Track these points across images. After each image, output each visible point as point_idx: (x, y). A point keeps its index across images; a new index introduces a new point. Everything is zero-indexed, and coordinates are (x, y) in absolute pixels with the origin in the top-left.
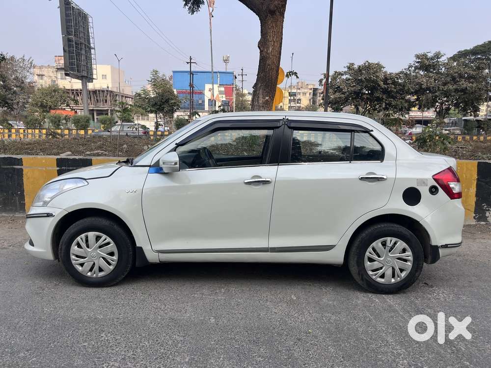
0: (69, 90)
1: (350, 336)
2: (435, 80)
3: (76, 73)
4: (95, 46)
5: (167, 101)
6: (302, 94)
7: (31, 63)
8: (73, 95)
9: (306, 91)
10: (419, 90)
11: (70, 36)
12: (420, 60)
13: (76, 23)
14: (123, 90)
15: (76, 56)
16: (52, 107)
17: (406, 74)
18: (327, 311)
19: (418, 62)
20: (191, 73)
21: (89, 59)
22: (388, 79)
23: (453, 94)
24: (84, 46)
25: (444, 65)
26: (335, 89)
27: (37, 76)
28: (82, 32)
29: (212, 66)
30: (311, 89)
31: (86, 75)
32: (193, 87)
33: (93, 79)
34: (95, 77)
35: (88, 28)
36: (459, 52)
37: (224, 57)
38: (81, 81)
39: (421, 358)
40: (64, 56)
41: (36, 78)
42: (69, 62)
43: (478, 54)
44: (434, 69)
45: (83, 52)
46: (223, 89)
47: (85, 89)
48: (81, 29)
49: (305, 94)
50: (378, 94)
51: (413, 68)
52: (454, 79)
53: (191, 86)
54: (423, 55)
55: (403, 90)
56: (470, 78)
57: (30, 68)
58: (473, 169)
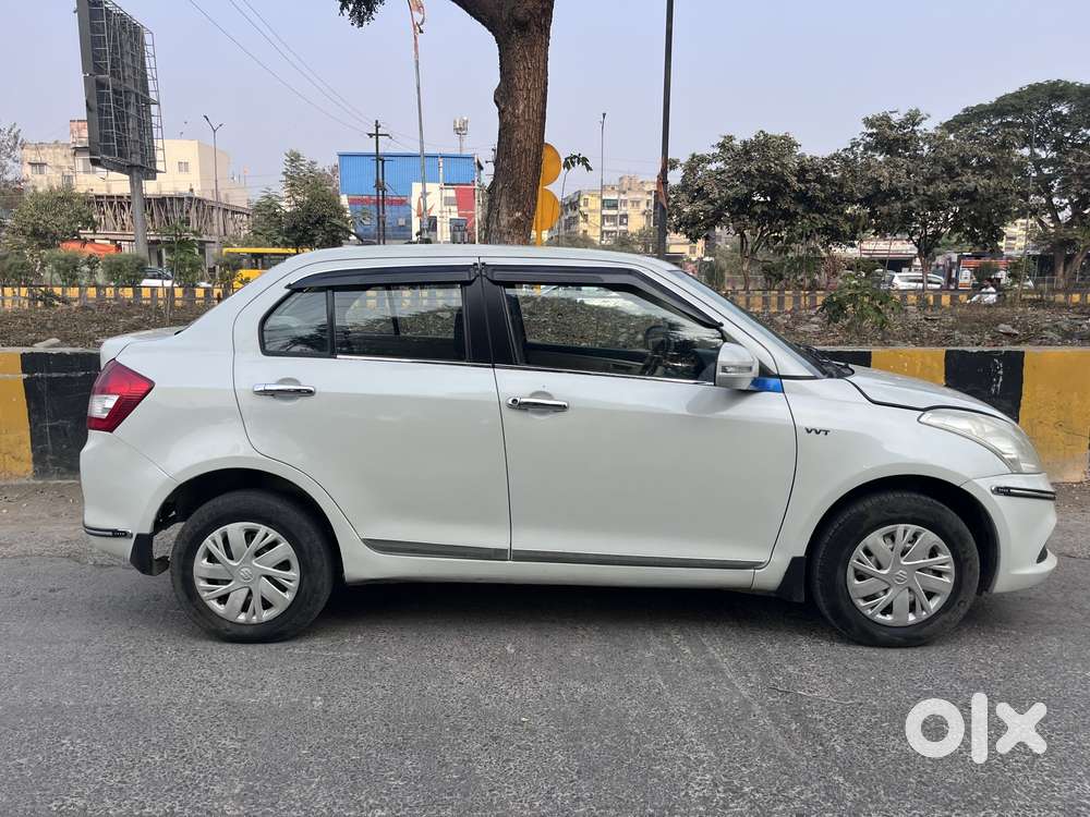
0: (102, 197)
1: (607, 727)
2: (908, 173)
3: (116, 158)
4: (158, 97)
5: (320, 221)
6: (629, 204)
7: (15, 137)
8: (111, 207)
9: (639, 196)
10: (875, 194)
11: (101, 76)
12: (875, 130)
13: (115, 47)
14: (227, 196)
15: (116, 120)
16: (60, 235)
17: (845, 160)
18: (573, 676)
19: (870, 135)
20: (379, 158)
21: (145, 127)
22: (807, 171)
23: (946, 202)
24: (133, 96)
25: (928, 138)
26: (692, 192)
27: (30, 167)
28: (129, 66)
29: (422, 142)
30: (650, 193)
31: (139, 162)
32: (384, 190)
33: (158, 171)
34: (159, 166)
35: (143, 58)
36: (967, 109)
37: (455, 122)
38: (127, 177)
39: (744, 769)
40: (89, 120)
41: (28, 170)
42: (101, 134)
43: (1007, 113)
44: (907, 149)
45: (132, 111)
46: (451, 193)
47: (137, 195)
48: (128, 60)
49: (636, 203)
50: (785, 204)
51: (861, 148)
52: (950, 169)
53: (379, 186)
54: (882, 118)
55: (840, 196)
56: (983, 167)
57: (13, 149)
58: (936, 365)
